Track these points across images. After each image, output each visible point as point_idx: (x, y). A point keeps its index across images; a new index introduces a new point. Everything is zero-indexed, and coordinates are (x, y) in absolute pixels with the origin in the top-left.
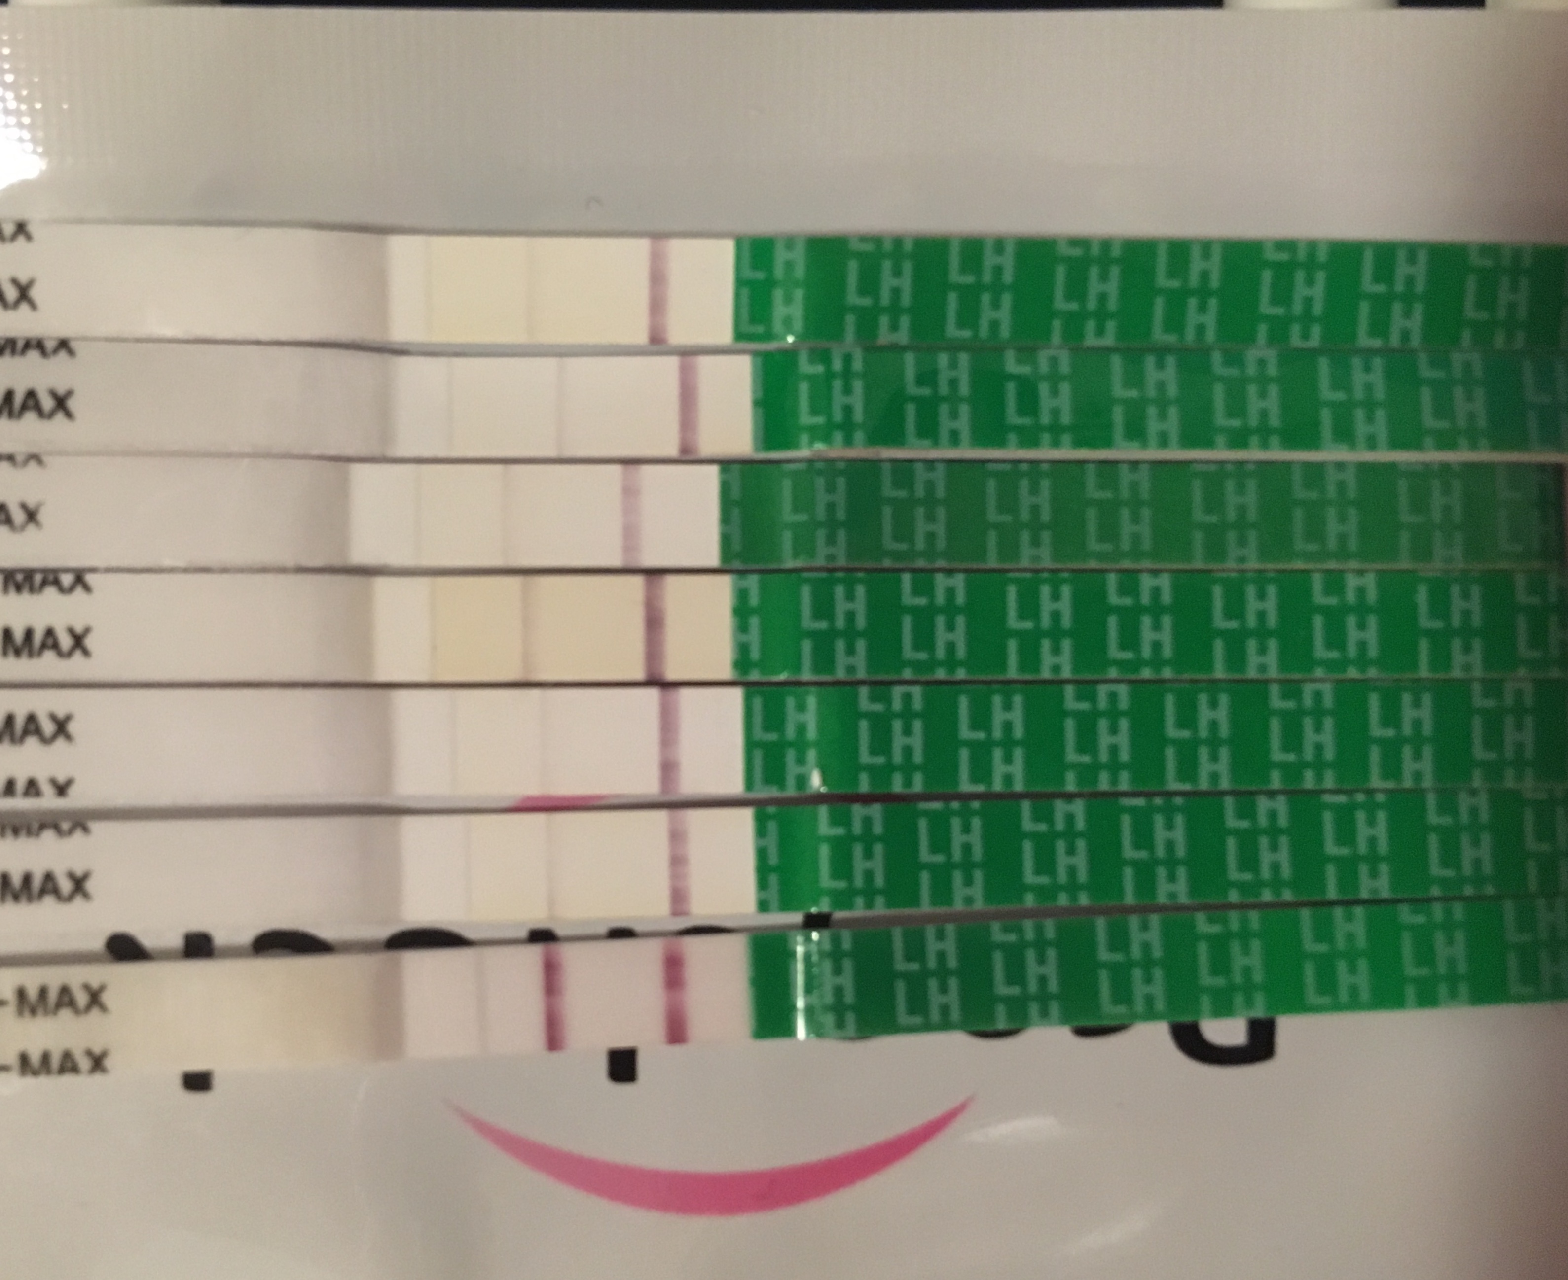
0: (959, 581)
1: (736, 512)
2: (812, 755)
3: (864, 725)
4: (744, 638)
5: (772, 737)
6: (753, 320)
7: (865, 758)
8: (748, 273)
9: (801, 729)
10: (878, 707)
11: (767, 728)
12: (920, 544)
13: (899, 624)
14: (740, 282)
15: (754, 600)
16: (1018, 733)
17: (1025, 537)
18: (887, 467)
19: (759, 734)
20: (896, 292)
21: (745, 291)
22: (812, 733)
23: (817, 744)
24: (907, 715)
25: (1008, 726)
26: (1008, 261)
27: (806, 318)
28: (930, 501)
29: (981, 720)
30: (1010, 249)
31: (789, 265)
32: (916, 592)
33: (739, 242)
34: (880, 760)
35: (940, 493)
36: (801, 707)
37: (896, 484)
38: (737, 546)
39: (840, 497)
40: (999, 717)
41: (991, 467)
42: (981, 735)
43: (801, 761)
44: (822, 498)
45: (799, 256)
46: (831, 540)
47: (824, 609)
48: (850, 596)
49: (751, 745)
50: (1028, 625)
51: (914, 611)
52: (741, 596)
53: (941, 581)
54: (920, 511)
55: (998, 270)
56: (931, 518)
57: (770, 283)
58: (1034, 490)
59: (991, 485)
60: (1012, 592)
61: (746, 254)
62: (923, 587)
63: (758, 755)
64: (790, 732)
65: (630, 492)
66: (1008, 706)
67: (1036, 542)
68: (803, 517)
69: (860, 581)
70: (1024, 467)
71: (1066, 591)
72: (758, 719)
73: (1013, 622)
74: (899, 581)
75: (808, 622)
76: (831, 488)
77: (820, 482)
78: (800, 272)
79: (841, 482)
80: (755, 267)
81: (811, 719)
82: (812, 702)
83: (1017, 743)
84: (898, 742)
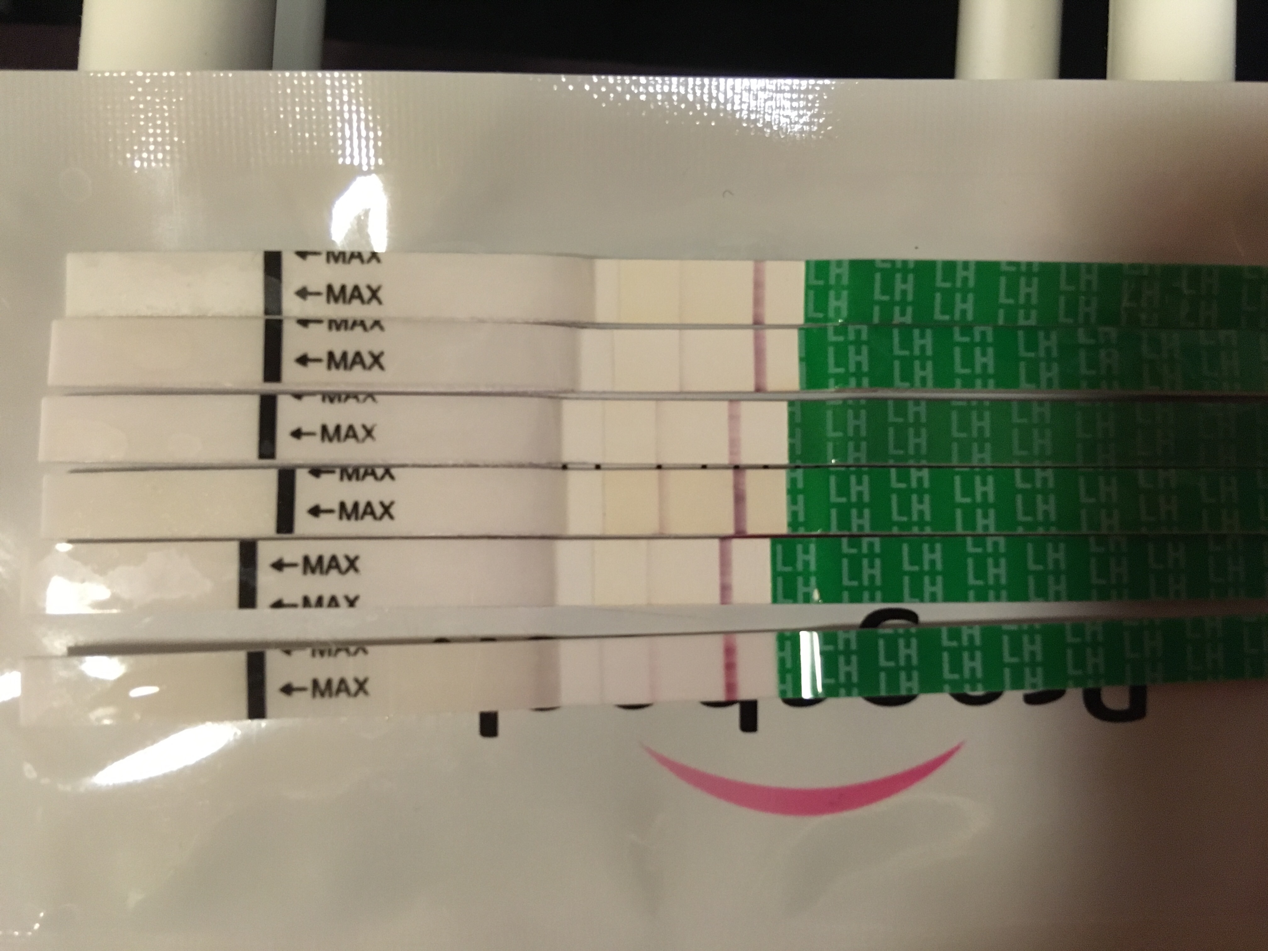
0: (925, 473)
1: (798, 431)
2: (813, 580)
3: (845, 562)
4: (795, 508)
5: (789, 569)
6: (816, 310)
7: (846, 582)
8: (814, 282)
9: (806, 564)
10: (854, 551)
11: (785, 564)
12: (911, 451)
13: (890, 500)
14: (808, 287)
15: (800, 485)
16: (939, 567)
17: (975, 447)
18: (890, 403)
19: (780, 568)
20: (904, 293)
21: (812, 293)
22: (813, 567)
23: (816, 574)
24: (872, 556)
25: (933, 563)
26: (971, 274)
27: (850, 309)
28: (917, 424)
29: (916, 559)
30: (972, 268)
31: (839, 277)
32: (899, 480)
33: (808, 263)
34: (855, 583)
35: (923, 419)
36: (806, 551)
37: (897, 414)
38: (798, 452)
39: (863, 422)
40: (927, 557)
41: (954, 403)
42: (916, 568)
43: (807, 584)
44: (851, 423)
45: (845, 271)
46: (857, 449)
47: (843, 490)
48: (859, 482)
49: (775, 574)
50: (968, 500)
51: (899, 491)
52: (792, 482)
53: (914, 473)
54: (911, 431)
55: (965, 280)
56: (917, 435)
57: (827, 288)
58: (981, 418)
59: (954, 416)
60: (957, 479)
61: (812, 271)
62: (904, 477)
63: (780, 580)
64: (800, 566)
65: (734, 418)
66: (932, 550)
67: (981, 450)
68: (839, 434)
69: (865, 473)
70: (974, 403)
71: (990, 479)
72: (780, 557)
73: (959, 498)
74: (889, 472)
75: (834, 498)
76: (857, 417)
77: (850, 413)
78: (845, 281)
79: (863, 413)
80: (817, 278)
81: (812, 558)
82: (812, 547)
83: (938, 573)
84: (866, 572)
